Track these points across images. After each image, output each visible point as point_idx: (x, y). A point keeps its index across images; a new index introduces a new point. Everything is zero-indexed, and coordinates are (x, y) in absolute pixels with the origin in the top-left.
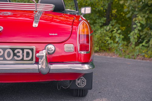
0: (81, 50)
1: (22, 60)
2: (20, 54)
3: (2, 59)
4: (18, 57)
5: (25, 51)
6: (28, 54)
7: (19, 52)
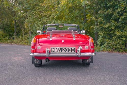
0: (91, 48)
1: (71, 52)
2: (70, 50)
3: (65, 52)
4: (70, 51)
5: (72, 49)
6: (73, 50)
7: (70, 49)
